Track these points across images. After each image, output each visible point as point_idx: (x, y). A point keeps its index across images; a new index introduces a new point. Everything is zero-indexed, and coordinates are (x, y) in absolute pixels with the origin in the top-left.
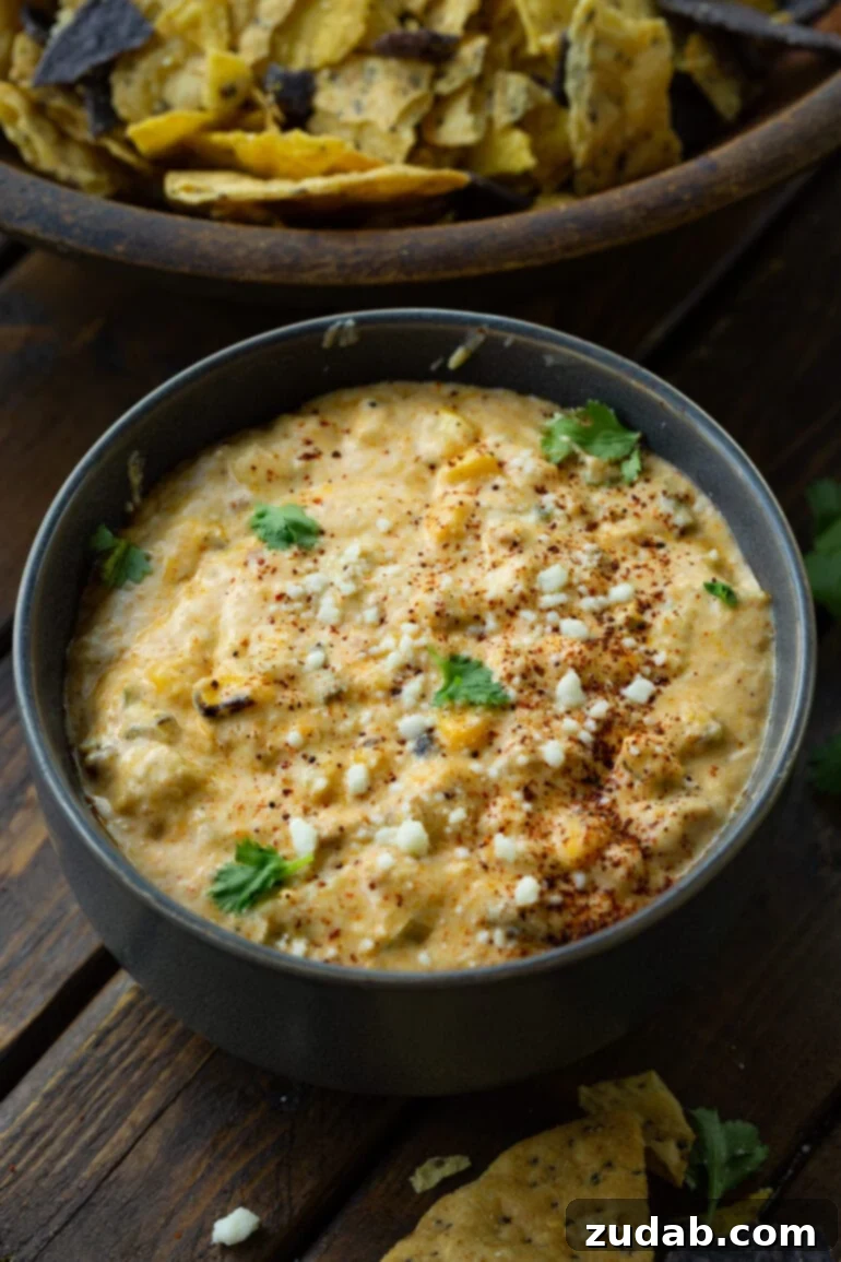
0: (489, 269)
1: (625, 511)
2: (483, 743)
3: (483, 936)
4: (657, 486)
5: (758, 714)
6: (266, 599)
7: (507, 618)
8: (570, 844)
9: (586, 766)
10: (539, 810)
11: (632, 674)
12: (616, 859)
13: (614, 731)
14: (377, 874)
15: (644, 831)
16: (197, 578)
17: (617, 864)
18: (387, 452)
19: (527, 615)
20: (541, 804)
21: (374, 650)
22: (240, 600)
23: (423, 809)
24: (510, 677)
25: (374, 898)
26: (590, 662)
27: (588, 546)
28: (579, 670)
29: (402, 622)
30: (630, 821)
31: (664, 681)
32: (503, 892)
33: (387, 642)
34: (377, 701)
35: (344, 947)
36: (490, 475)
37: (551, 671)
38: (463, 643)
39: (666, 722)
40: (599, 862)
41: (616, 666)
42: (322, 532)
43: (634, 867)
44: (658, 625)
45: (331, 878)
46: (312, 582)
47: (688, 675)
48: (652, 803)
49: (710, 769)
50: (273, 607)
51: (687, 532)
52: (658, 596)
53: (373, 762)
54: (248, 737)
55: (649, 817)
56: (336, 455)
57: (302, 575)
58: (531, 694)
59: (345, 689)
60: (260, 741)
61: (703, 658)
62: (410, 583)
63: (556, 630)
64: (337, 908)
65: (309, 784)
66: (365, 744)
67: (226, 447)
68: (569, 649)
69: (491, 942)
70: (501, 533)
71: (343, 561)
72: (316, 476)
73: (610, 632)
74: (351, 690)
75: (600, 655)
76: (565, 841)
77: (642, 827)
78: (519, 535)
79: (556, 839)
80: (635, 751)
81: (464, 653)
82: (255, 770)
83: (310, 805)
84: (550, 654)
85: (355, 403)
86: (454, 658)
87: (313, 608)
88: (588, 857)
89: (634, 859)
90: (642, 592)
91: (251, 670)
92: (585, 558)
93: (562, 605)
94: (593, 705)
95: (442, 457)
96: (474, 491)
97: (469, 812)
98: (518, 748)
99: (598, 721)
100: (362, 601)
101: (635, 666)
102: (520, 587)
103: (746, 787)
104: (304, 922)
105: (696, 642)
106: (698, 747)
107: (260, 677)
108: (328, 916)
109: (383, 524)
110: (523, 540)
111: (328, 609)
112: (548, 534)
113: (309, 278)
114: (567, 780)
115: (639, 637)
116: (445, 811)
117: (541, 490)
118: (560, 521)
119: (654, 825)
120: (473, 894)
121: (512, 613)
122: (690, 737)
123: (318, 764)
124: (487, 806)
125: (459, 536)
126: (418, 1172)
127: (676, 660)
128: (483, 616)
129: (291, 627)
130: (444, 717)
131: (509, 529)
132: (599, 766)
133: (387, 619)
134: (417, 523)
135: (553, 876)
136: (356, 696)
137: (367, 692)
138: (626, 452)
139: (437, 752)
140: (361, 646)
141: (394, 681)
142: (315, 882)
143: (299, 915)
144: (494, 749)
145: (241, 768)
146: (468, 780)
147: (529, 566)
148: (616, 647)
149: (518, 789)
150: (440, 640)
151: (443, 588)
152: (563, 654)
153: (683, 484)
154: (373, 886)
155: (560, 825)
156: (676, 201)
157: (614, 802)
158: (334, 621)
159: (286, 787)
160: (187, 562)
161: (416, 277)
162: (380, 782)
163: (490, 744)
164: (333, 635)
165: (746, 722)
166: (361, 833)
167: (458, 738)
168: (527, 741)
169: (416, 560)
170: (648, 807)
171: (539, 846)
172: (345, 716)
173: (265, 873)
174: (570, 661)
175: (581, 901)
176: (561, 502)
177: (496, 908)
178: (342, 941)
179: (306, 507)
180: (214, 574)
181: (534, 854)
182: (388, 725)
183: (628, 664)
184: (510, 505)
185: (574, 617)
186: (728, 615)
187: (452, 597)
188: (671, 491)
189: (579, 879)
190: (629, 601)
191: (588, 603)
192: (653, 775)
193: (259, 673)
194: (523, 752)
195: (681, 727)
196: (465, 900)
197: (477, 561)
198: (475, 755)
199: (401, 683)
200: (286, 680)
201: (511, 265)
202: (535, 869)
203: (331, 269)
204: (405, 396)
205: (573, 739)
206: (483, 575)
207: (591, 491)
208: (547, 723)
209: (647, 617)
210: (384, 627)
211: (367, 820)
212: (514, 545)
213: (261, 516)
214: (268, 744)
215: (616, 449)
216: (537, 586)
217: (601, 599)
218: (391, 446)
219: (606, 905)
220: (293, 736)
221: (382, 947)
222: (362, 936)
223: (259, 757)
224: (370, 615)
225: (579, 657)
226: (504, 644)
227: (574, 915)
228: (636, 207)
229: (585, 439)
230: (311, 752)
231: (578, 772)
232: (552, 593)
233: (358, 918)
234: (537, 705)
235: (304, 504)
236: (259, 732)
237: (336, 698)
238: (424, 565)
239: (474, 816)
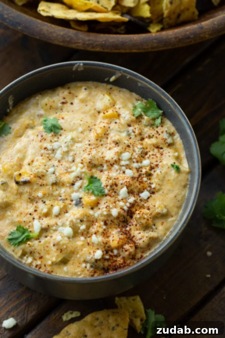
0: (128, 51)
1: (153, 135)
2: (95, 206)
3: (84, 265)
4: (165, 129)
5: (179, 207)
6: (41, 148)
7: (110, 166)
8: (114, 242)
9: (124, 217)
10: (108, 228)
11: (144, 189)
12: (126, 249)
13: (135, 207)
14: (56, 242)
15: (137, 240)
16: (23, 137)
17: (126, 251)
18: (86, 105)
19: (116, 167)
20: (109, 227)
21: (69, 170)
22: (34, 147)
23: (73, 224)
24: (107, 186)
25: (54, 249)
26: (131, 185)
27: (140, 146)
28: (127, 187)
29: (79, 163)
30: (134, 236)
31: (153, 193)
32: (92, 253)
33: (74, 168)
34: (67, 187)
35: (43, 262)
36: (115, 119)
37: (120, 186)
38: (96, 172)
39: (151, 206)
40: (121, 249)
41: (139, 186)
42: (62, 129)
43: (131, 252)
44: (155, 175)
45: (43, 240)
46: (55, 145)
47: (161, 192)
48: (141, 232)
49: (161, 223)
50: (43, 151)
51: (170, 145)
52: (157, 165)
53: (62, 206)
54: (27, 192)
55: (139, 236)
56: (72, 104)
57: (53, 142)
58: (112, 192)
59: (58, 182)
60: (30, 194)
61: (166, 187)
62: (84, 151)
63: (124, 172)
64: (43, 250)
65: (42, 210)
66: (60, 200)
67: (40, 96)
68: (126, 180)
69: (86, 267)
70: (114, 139)
71: (65, 140)
72: (64, 110)
73: (140, 175)
74: (60, 182)
75: (135, 182)
76: (113, 240)
77: (137, 239)
78: (119, 141)
79: (111, 239)
80: (138, 216)
81: (95, 176)
82: (28, 202)
83: (41, 216)
84: (120, 180)
85: (81, 87)
86: (92, 177)
87: (54, 154)
88: (118, 247)
89: (132, 250)
90: (153, 164)
91: (32, 171)
92: (138, 150)
93: (127, 165)
94: (130, 198)
95: (102, 110)
96: (109, 123)
97: (87, 226)
98: (105, 209)
99: (130, 203)
100: (69, 154)
101: (145, 187)
102: (116, 158)
103: (171, 230)
104: (33, 252)
105: (165, 182)
106: (159, 216)
107: (33, 175)
108: (40, 252)
109: (80, 129)
110: (120, 142)
111: (58, 155)
112: (128, 140)
113: (74, 46)
114: (118, 221)
115: (149, 178)
116: (79, 225)
117: (129, 125)
118: (133, 136)
119: (141, 239)
120: (83, 252)
121: (112, 165)
122: (157, 212)
123: (46, 204)
124: (93, 225)
125: (102, 137)
126: (65, 315)
127: (158, 187)
128: (103, 164)
129: (47, 158)
130: (85, 195)
131: (116, 138)
132: (128, 218)
133: (75, 161)
134: (90, 130)
135: (108, 250)
136: (61, 184)
137: (64, 184)
138: (158, 116)
139: (81, 206)
140: (66, 168)
141: (73, 181)
142: (38, 241)
143: (31, 250)
144: (98, 207)
145: (24, 200)
146: (88, 216)
147: (119, 152)
148: (141, 181)
149: (103, 221)
150: (89, 170)
151: (92, 155)
152: (124, 181)
153: (173, 129)
154: (54, 245)
155: (113, 234)
156: (188, 38)
157: (130, 229)
158: (59, 159)
159: (35, 209)
160: (21, 131)
161: (105, 51)
162: (63, 213)
163: (97, 206)
164: (59, 163)
165: (175, 210)
166: (54, 228)
167: (88, 203)
168: (108, 207)
169: (87, 142)
170: (140, 233)
171: (105, 240)
172: (57, 190)
173: (24, 236)
174: (126, 184)
175: (115, 259)
176: (134, 130)
177: (89, 258)
178: (42, 260)
179: (59, 119)
180: (28, 137)
181: (103, 243)
182: (68, 195)
183: (143, 186)
184: (119, 129)
185: (130, 169)
186: (176, 175)
187: (95, 157)
188: (169, 131)
189: (115, 252)
190: (148, 166)
191: (135, 165)
192: (143, 224)
193: (33, 173)
194: (106, 211)
195: (155, 209)
196: (80, 253)
197: (105, 146)
198: (92, 209)
199: (75, 182)
200: (41, 176)
201: (135, 51)
202: (103, 247)
203: (80, 44)
204: (96, 87)
205: (122, 208)
206: (106, 151)
207: (145, 127)
208: (115, 202)
209: (152, 172)
210: (73, 163)
211: (57, 224)
212: (117, 143)
213: (45, 121)
214: (33, 195)
215: (155, 114)
216: (121, 158)
217: (139, 164)
218: (88, 103)
219: (122, 261)
220: (40, 194)
221: (53, 264)
222: (49, 260)
223: (29, 198)
224: (70, 159)
225: (128, 183)
226: (108, 175)
227: (112, 263)
228: (176, 38)
229: (146, 110)
230: (44, 200)
231: (121, 219)
232: (125, 161)
233: (48, 254)
234: (113, 196)
235: (59, 118)
236: (30, 191)
237: (55, 184)
238: (89, 145)
239: (88, 228)
